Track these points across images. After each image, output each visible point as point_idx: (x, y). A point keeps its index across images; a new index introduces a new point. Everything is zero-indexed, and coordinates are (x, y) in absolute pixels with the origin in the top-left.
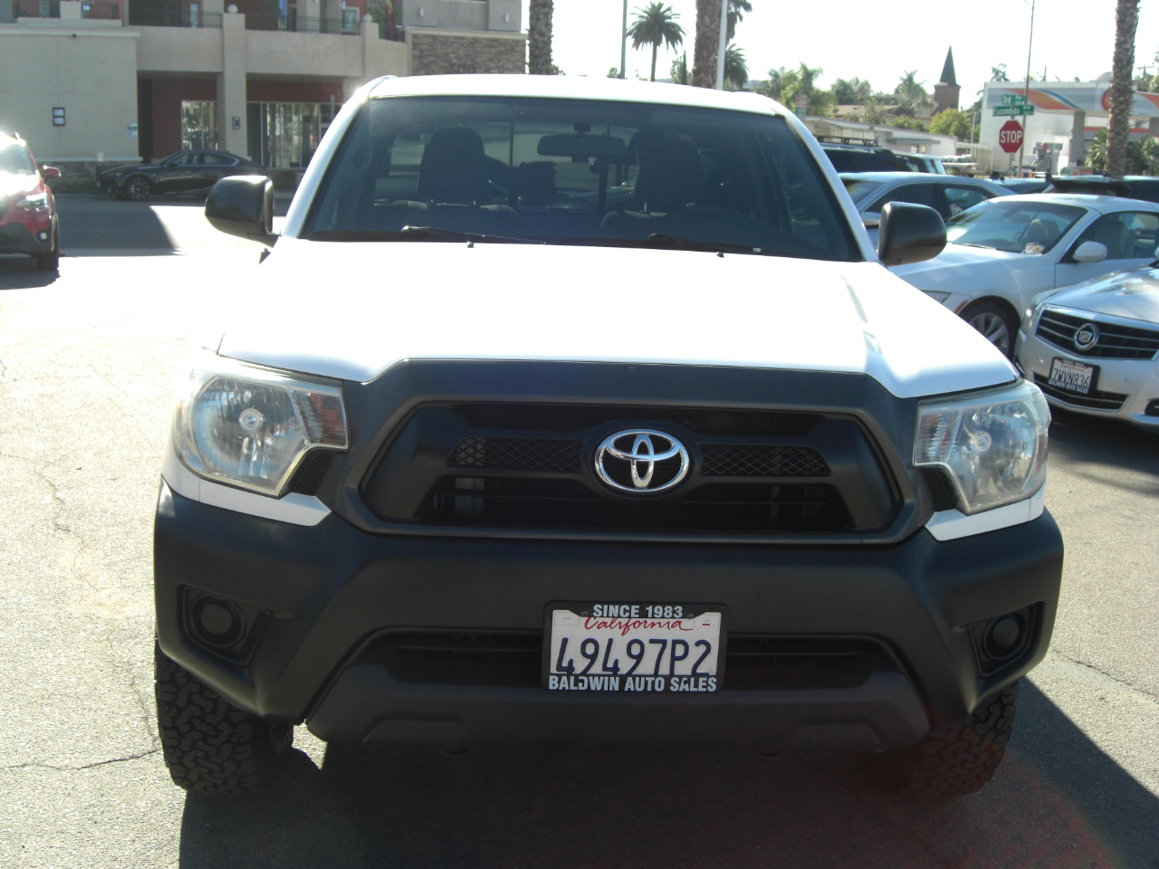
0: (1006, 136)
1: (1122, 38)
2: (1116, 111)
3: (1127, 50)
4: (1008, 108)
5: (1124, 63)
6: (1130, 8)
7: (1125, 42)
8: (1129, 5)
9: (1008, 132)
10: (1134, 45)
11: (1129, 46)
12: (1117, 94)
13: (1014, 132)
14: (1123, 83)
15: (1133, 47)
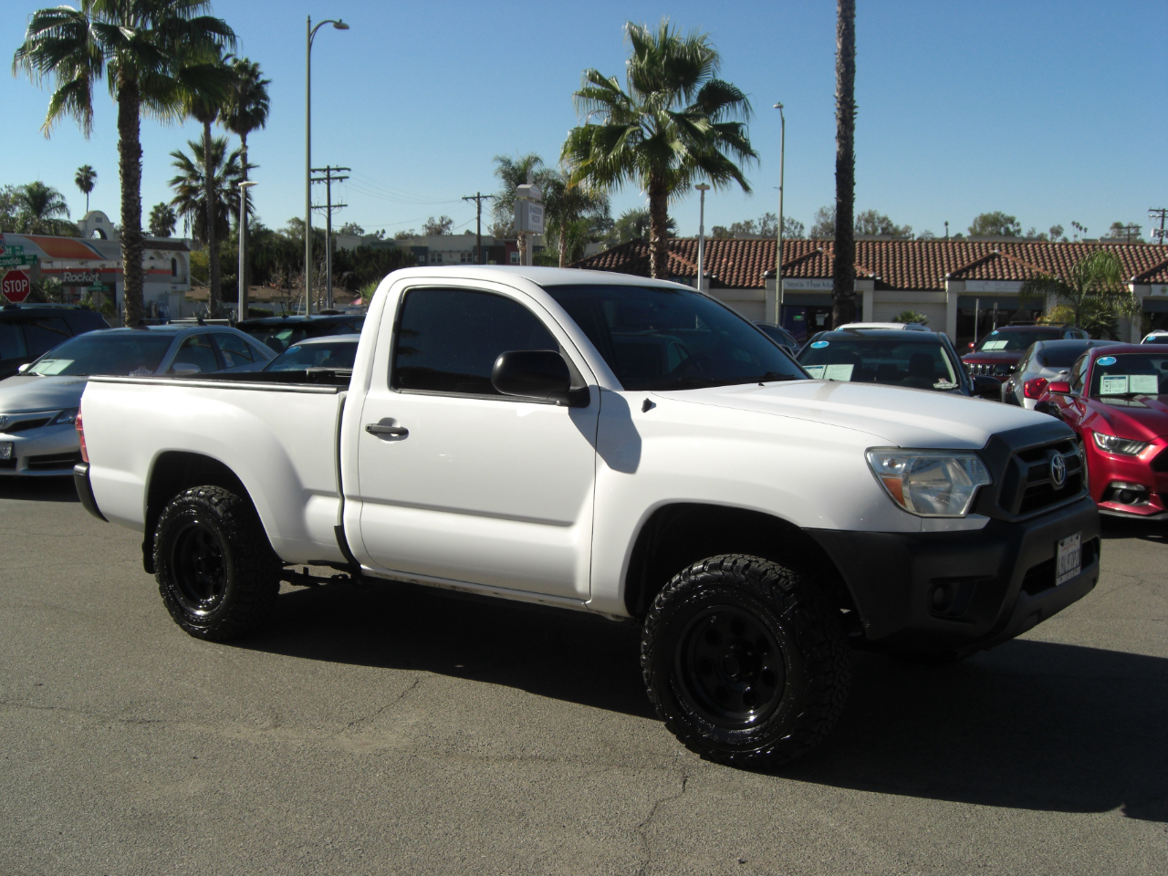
0: (10, 285)
1: (129, 191)
2: (131, 257)
3: (135, 201)
4: (9, 258)
5: (134, 213)
6: (134, 163)
7: (132, 194)
8: (133, 160)
9: (12, 282)
10: (141, 196)
11: (136, 198)
12: (130, 242)
13: (18, 281)
14: (134, 231)
15: (140, 198)
